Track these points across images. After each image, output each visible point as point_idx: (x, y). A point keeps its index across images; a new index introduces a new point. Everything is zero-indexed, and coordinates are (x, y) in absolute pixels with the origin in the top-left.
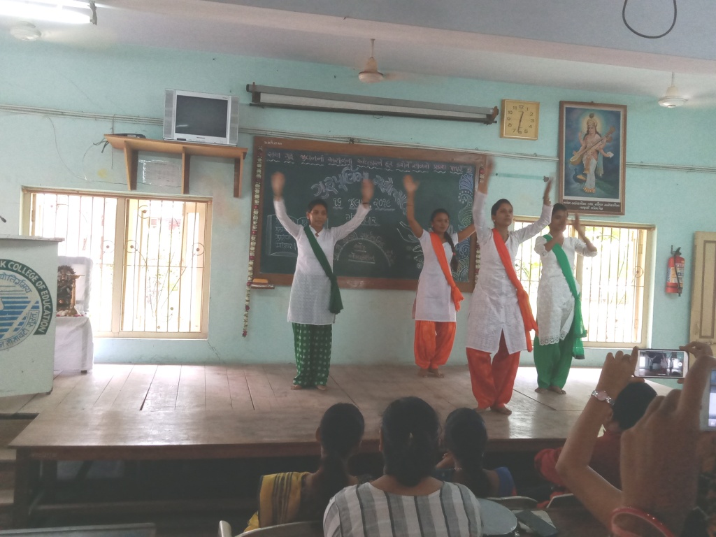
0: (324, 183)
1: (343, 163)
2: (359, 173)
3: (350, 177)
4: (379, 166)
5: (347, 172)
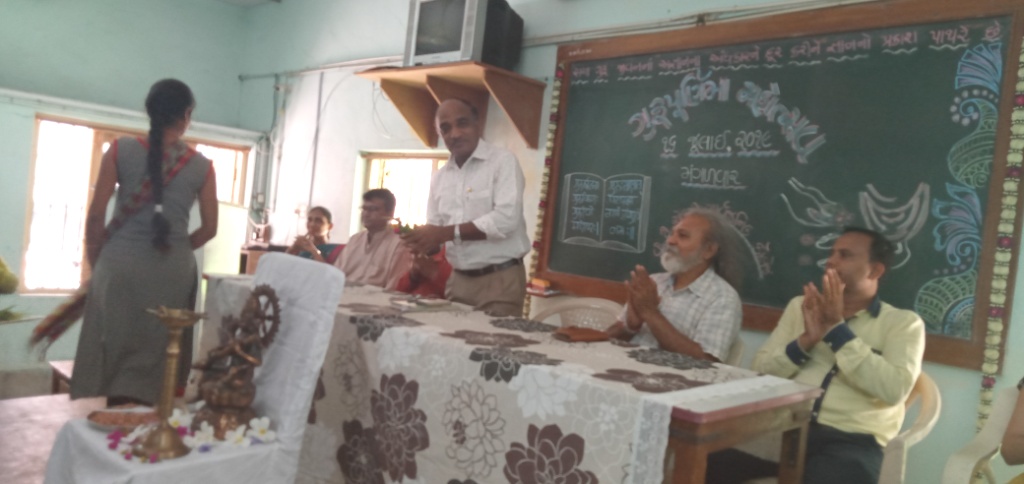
0: (649, 110)
1: (684, 68)
2: (711, 83)
3: (694, 93)
4: (752, 61)
5: (691, 83)
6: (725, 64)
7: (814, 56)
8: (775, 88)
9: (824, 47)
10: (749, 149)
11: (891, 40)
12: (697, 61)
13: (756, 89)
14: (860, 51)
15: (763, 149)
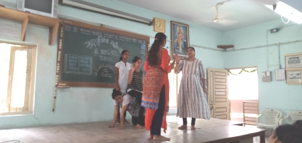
0: (90, 42)
1: (98, 34)
2: (104, 39)
3: (101, 40)
4: (112, 37)
5: (100, 38)
6: (107, 36)
7: (123, 39)
8: (117, 43)
9: (124, 38)
10: (113, 54)
11: (133, 39)
12: (101, 33)
13: (114, 42)
14: (129, 40)
15: (116, 54)
